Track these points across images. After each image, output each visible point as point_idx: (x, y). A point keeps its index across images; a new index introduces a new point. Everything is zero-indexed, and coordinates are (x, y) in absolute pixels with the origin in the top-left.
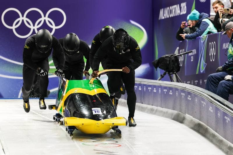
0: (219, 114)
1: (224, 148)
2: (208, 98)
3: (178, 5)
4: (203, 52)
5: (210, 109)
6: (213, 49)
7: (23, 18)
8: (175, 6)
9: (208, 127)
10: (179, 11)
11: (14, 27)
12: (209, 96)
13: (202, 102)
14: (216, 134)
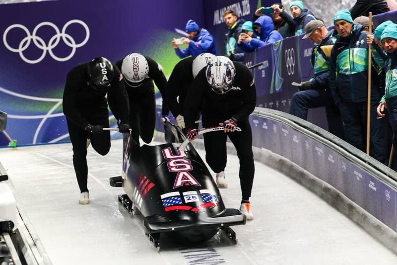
0: (307, 145)
1: (318, 190)
2: (291, 124)
3: (239, 4)
4: (278, 64)
5: (295, 139)
6: (291, 58)
7: (32, 37)
8: (234, 5)
9: (294, 164)
10: (240, 12)
11: (20, 50)
12: (292, 121)
13: (283, 130)
14: (305, 171)
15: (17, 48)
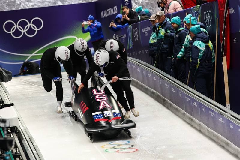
0: (144, 73)
1: (149, 93)
2: (137, 63)
3: (112, 8)
4: (130, 35)
5: (139, 70)
6: (136, 33)
7: (17, 26)
8: (110, 9)
9: (138, 81)
10: (113, 12)
11: (11, 32)
12: (137, 61)
13: (133, 66)
14: (143, 85)
15: (10, 31)
